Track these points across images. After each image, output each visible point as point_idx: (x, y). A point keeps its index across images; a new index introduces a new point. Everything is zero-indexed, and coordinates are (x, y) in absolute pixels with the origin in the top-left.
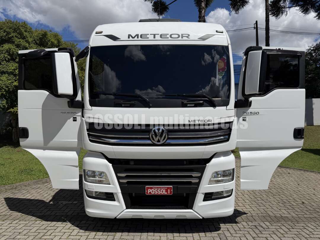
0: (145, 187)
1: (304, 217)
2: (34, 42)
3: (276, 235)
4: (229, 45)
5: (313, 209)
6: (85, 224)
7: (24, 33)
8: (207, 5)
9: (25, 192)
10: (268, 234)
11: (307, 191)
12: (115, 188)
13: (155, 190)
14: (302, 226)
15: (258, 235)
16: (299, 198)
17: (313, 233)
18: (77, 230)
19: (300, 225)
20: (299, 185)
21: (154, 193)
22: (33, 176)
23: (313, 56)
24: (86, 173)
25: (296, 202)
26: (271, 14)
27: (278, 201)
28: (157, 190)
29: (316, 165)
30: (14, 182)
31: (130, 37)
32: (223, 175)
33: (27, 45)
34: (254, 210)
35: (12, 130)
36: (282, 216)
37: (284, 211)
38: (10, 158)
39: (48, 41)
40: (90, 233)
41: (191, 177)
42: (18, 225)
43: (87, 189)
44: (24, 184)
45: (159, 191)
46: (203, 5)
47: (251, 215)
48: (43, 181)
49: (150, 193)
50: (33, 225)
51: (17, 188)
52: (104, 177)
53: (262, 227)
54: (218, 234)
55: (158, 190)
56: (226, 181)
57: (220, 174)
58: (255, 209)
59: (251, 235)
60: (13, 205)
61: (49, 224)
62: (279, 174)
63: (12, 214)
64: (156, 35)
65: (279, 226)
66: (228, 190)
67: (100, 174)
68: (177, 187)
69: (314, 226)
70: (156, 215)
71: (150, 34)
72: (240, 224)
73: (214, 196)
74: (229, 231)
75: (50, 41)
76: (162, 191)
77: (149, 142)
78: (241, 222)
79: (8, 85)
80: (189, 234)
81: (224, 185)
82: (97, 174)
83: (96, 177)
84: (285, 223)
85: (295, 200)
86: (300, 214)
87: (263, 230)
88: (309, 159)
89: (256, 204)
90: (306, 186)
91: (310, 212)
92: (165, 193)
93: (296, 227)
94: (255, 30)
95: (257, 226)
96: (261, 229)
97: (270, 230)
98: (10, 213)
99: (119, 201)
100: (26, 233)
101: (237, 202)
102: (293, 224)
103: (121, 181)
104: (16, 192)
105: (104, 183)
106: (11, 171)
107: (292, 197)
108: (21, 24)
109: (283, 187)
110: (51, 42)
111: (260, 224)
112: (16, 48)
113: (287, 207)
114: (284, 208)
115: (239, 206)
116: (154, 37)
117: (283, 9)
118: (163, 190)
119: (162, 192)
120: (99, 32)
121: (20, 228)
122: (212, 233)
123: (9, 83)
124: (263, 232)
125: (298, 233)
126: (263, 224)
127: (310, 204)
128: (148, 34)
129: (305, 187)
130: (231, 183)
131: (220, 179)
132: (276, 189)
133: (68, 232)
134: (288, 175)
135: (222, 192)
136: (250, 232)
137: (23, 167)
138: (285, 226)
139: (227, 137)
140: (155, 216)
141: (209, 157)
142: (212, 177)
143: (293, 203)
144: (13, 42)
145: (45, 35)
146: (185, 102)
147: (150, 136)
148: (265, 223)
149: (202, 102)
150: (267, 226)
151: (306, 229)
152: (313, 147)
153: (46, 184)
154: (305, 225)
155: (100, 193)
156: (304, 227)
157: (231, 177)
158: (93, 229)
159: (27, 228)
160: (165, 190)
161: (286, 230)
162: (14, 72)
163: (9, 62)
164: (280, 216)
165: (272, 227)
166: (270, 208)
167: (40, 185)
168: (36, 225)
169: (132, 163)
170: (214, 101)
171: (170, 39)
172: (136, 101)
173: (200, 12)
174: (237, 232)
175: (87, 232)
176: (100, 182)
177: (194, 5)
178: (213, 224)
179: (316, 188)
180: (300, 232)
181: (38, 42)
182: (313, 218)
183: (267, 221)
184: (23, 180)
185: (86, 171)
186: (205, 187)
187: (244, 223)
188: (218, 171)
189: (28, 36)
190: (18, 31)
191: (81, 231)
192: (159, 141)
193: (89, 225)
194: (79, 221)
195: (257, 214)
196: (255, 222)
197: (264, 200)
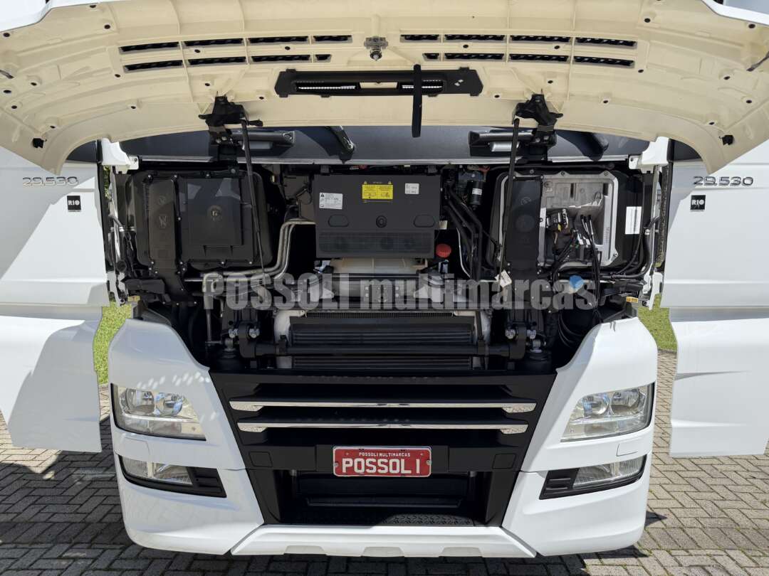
0: (332, 449)
13: (368, 460)
21: (365, 472)
24: (121, 399)
28: (374, 460)
32: (614, 408)
34: (683, 507)
41: (500, 416)
45: (382, 463)
47: (677, 521)
49: (350, 470)
52: (182, 413)
55: (380, 461)
56: (625, 429)
57: (605, 405)
58: (686, 501)
61: (17, 560)
67: (170, 402)
68: (449, 450)
70: (368, 546)
72: (650, 558)
73: (581, 481)
76: (394, 464)
78: (653, 552)
82: (160, 400)
83: (154, 412)
89: (682, 481)
92: (403, 471)
103: (245, 427)
105: (182, 433)
111: (715, 560)
118: (397, 461)
119: (394, 468)
126: (726, 558)
130: (639, 437)
131: (604, 420)
135: (610, 466)
140: (367, 549)
146: (485, 132)
148: (731, 553)
150: (741, 568)
155: (173, 467)
157: (641, 415)
160: (403, 461)
166: (732, 496)
176: (170, 431)
183: (737, 546)
185: (120, 391)
186: (551, 450)
187: (663, 556)
188: (599, 395)
193: (150, 563)
194: (118, 547)
195: (696, 518)
196: (699, 552)
197: (704, 467)
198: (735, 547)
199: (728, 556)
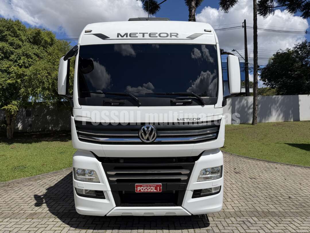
0: (135, 184)
1: (291, 212)
2: (28, 40)
3: (264, 230)
4: (217, 44)
5: (299, 204)
6: (76, 221)
7: (18, 31)
8: (197, 4)
9: (17, 189)
10: (255, 229)
11: (294, 186)
12: (105, 186)
13: (145, 187)
14: (289, 221)
15: (246, 230)
16: (286, 193)
17: (300, 228)
18: (67, 227)
19: (286, 220)
20: (286, 179)
21: (144, 191)
22: (26, 172)
23: (299, 54)
24: (76, 172)
25: (282, 197)
26: (258, 14)
27: (266, 196)
28: (146, 187)
29: (302, 159)
30: (7, 179)
31: (119, 36)
32: (211, 172)
33: (21, 43)
34: (242, 206)
35: (7, 127)
36: (269, 211)
37: (271, 206)
38: (4, 155)
39: (41, 39)
40: (81, 230)
41: (180, 174)
42: (9, 223)
43: (77, 187)
44: (16, 181)
46: (193, 4)
47: (239, 210)
48: (36, 178)
49: (140, 190)
50: (24, 223)
51: (9, 185)
52: (94, 175)
53: (250, 222)
54: (207, 230)
55: (148, 188)
56: (215, 178)
57: (209, 172)
58: (243, 204)
59: (239, 230)
60: (5, 202)
61: (40, 222)
62: (266, 169)
63: (3, 212)
64: (145, 34)
65: (266, 221)
66: (216, 187)
67: (90, 172)
68: (167, 184)
69: (299, 220)
71: (140, 33)
73: (203, 193)
74: (217, 227)
75: (43, 39)
76: (152, 188)
77: (138, 140)
79: (2, 83)
80: (178, 230)
81: (212, 182)
82: (87, 172)
83: (85, 175)
84: (272, 218)
85: (282, 196)
86: (286, 208)
87: (251, 225)
88: (295, 153)
89: (244, 199)
90: (293, 180)
91: (296, 206)
92: (154, 191)
93: (283, 222)
94: (244, 28)
95: (245, 222)
96: (249, 224)
97: (258, 225)
98: (2, 211)
99: (109, 199)
100: (17, 231)
101: (225, 197)
102: (280, 219)
103: (111, 179)
104: (8, 189)
105: (94, 181)
106: (4, 168)
107: (279, 192)
108: (14, 23)
109: (270, 181)
110: (45, 40)
111: (247, 220)
112: (10, 46)
113: (274, 202)
114: (272, 203)
115: (228, 201)
116: (143, 36)
117: (270, 8)
118: (153, 188)
119: (152, 190)
120: (88, 31)
121: (10, 226)
122: (201, 229)
123: (3, 81)
124: (251, 228)
125: (285, 228)
126: (251, 219)
127: (297, 198)
128: (137, 33)
129: (291, 181)
130: (219, 180)
131: (209, 176)
132: (264, 184)
133: (59, 230)
134: (276, 170)
135: (211, 189)
136: (238, 228)
137: (16, 164)
138: (272, 221)
139: (215, 134)
140: (144, 213)
141: (197, 155)
142: (201, 174)
143: (279, 198)
144: (7, 41)
145: (38, 33)
146: (174, 100)
147: (140, 134)
148: (253, 218)
149: (190, 100)
150: (255, 221)
151: (293, 224)
152: (299, 142)
153: (39, 181)
154: (291, 220)
155: (90, 191)
156: (291, 222)
157: (219, 174)
158: (84, 227)
159: (17, 226)
160: (154, 187)
161: (273, 225)
162: (8, 70)
163: (2, 60)
164: (267, 211)
165: (259, 222)
166: (258, 203)
167: (32, 182)
168: (27, 223)
169: (122, 161)
170: (202, 99)
171: (159, 37)
172: (125, 100)
173: (190, 11)
174: (226, 228)
175: (77, 229)
176: (90, 180)
177: (185, 4)
178: (202, 220)
179: (302, 183)
180: (287, 227)
181: (32, 40)
182: (299, 213)
183: (255, 216)
184: (16, 177)
185: (76, 169)
186: (194, 184)
187: (233, 219)
188: (207, 169)
189: (22, 34)
190: (11, 30)
191: (72, 228)
192: (148, 139)
193: (80, 223)
194: (70, 219)
195: (245, 209)
196: (243, 218)
197: (252, 195)
198: (254, 216)
199: (252, 218)
